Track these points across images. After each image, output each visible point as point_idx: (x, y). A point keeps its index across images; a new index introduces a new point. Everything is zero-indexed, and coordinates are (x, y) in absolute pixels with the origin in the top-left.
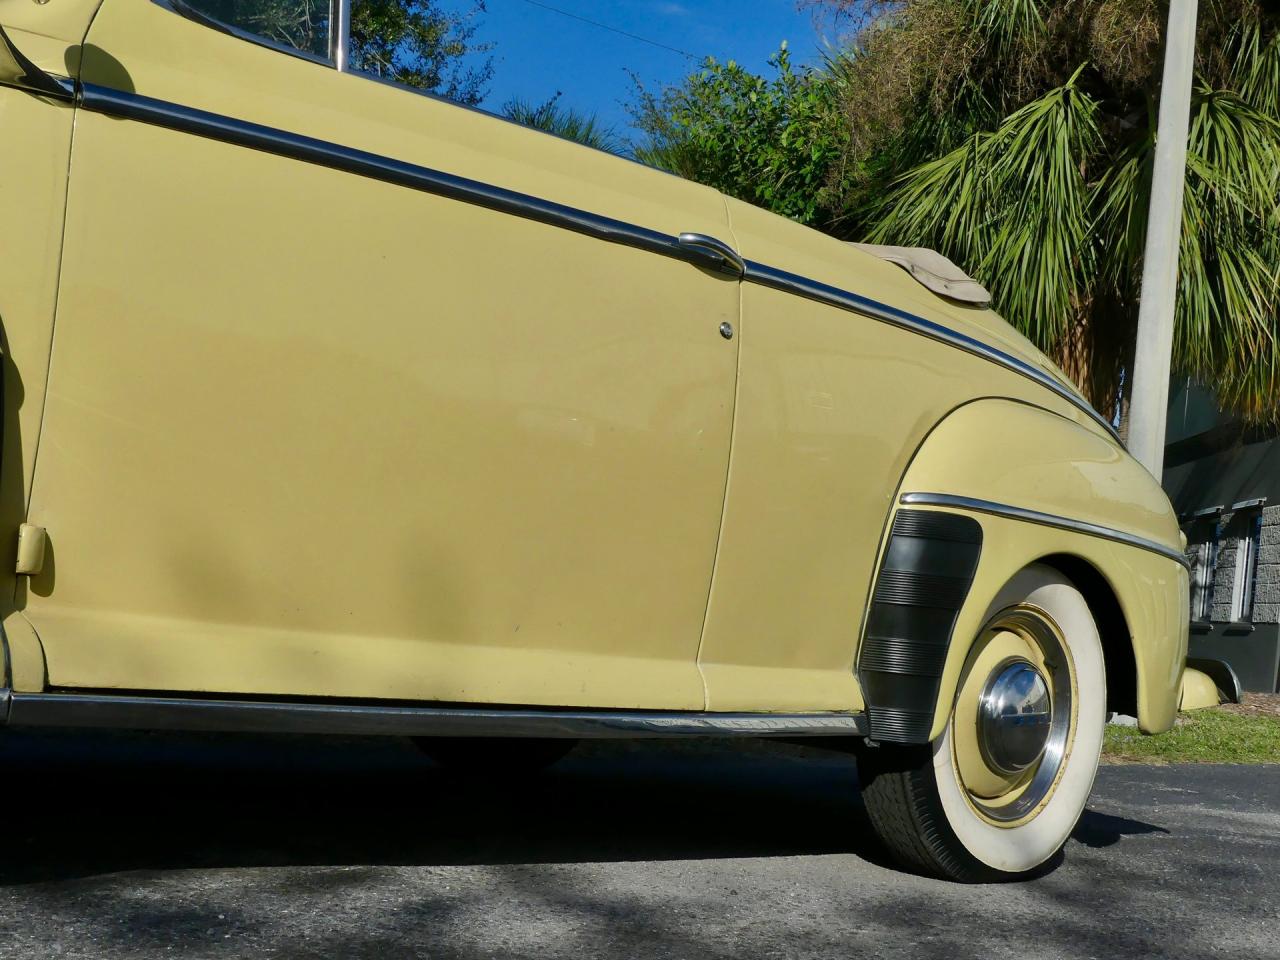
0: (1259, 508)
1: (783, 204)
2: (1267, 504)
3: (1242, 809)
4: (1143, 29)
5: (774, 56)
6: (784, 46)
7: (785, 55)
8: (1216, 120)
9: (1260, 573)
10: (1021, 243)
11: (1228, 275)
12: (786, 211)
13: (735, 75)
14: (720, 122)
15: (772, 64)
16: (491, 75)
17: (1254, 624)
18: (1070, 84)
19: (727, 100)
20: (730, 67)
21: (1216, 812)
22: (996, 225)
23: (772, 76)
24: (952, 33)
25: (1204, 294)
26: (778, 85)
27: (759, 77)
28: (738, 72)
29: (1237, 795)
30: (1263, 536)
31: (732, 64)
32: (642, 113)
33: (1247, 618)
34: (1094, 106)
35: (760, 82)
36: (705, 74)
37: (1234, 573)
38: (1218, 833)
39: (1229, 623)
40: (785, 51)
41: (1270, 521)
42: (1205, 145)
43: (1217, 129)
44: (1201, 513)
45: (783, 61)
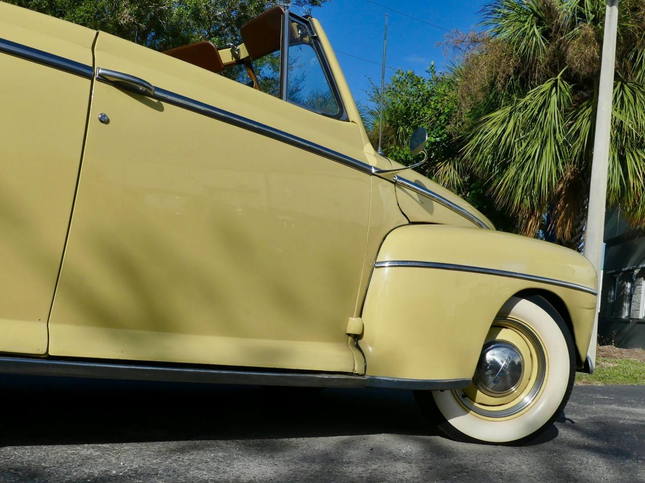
1: (432, 133)
3: (635, 407)
4: (590, 51)
5: (428, 68)
6: (432, 63)
7: (433, 68)
8: (624, 91)
10: (535, 147)
11: (630, 164)
12: (434, 136)
14: (405, 97)
15: (427, 72)
16: (305, 79)
18: (559, 77)
20: (408, 73)
21: (622, 408)
23: (427, 77)
24: (505, 55)
25: (618, 170)
26: (430, 81)
27: (421, 77)
28: (412, 75)
29: (634, 400)
31: (409, 72)
32: (373, 94)
34: (570, 87)
35: (422, 79)
36: (398, 76)
37: (640, 296)
38: (620, 419)
39: (639, 319)
40: (433, 66)
42: (619, 103)
43: (625, 96)
44: (623, 269)
45: (432, 70)
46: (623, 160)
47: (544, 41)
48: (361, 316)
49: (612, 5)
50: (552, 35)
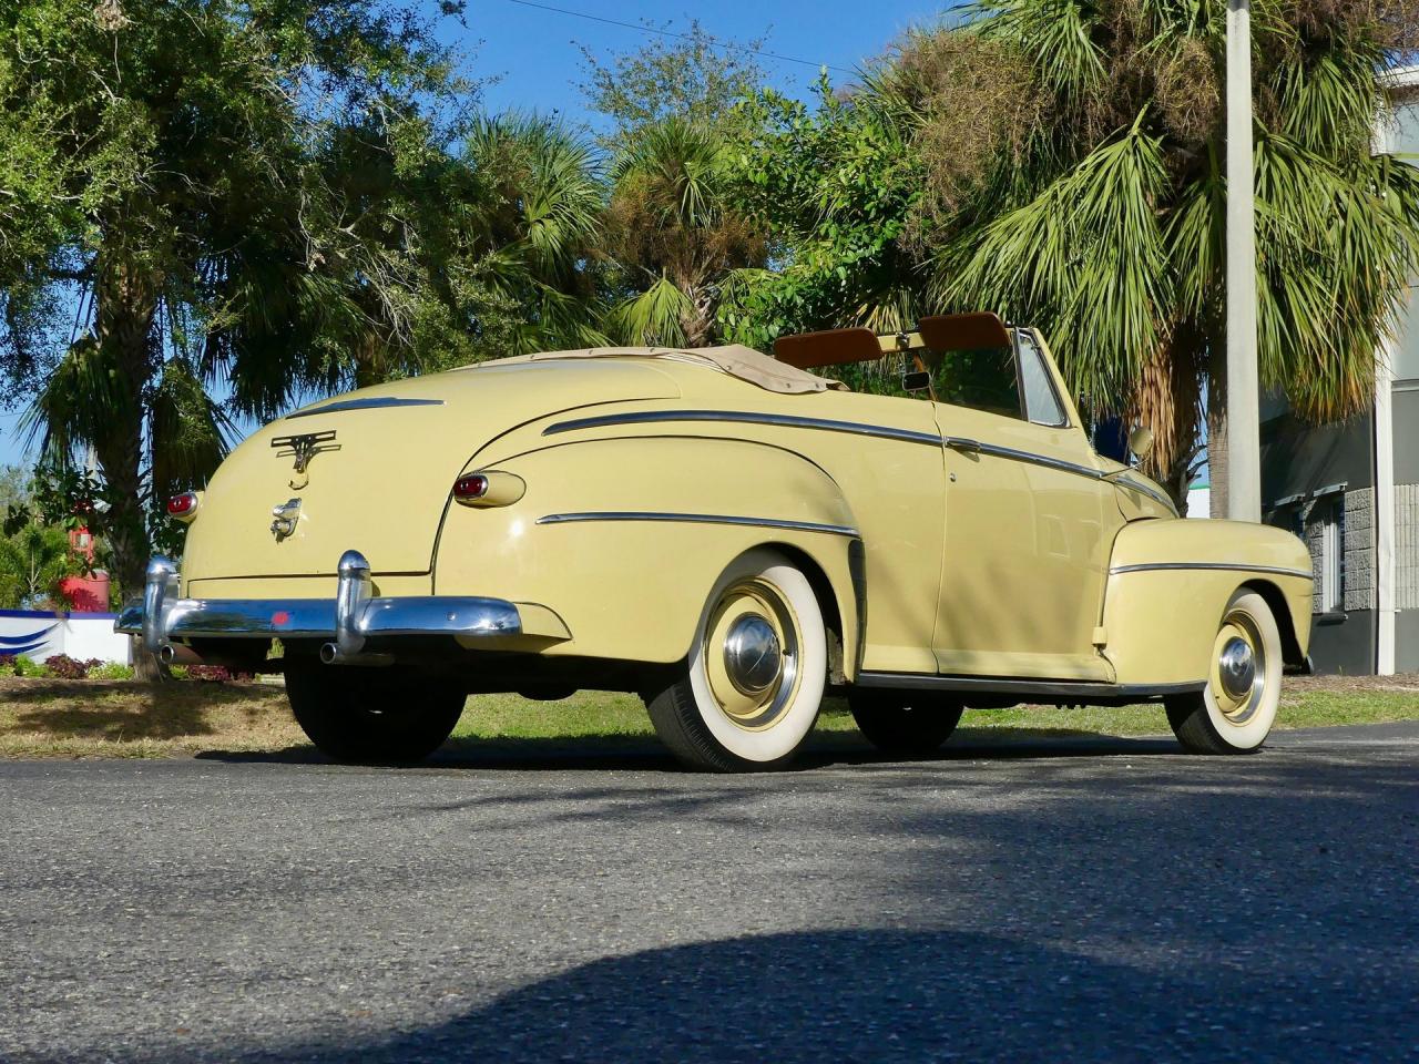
0: (1340, 494)
2: (1348, 489)
5: (815, 83)
6: (823, 71)
7: (826, 80)
8: (1271, 159)
9: (1347, 560)
10: (1105, 279)
11: (1293, 296)
13: (770, 101)
14: (765, 155)
15: (813, 90)
17: (1347, 612)
18: (1135, 130)
19: (767, 128)
20: (766, 93)
22: (1080, 263)
23: (813, 104)
24: (1021, 89)
25: (1275, 317)
26: (820, 110)
27: (798, 102)
28: (775, 97)
30: (1348, 522)
31: (768, 90)
33: (1341, 606)
34: (1157, 146)
35: (799, 106)
39: (1321, 614)
40: (825, 76)
41: (1352, 506)
42: (1266, 191)
43: (1273, 168)
44: (1281, 502)
45: (824, 86)
46: (1278, 292)
47: (1099, 55)
48: (1101, 625)
49: (1237, 5)
50: (1116, 44)
